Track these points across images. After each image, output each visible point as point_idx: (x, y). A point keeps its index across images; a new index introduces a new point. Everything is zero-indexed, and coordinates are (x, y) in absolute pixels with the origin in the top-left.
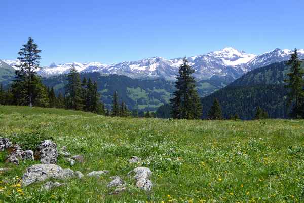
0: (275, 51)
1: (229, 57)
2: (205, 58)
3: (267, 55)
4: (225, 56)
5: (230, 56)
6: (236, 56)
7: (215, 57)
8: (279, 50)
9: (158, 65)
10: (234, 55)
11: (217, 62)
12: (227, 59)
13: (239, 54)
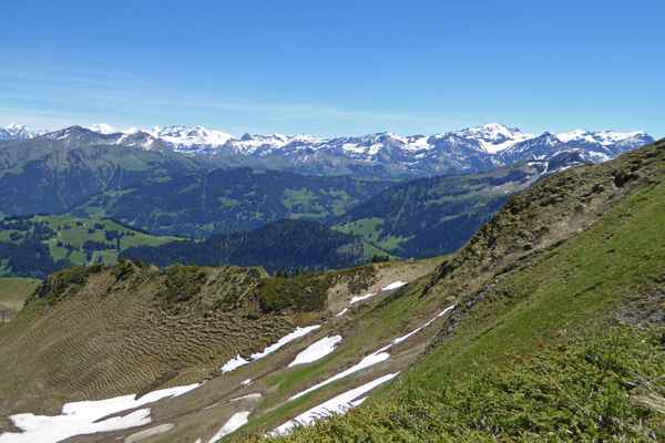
0: (543, 136)
1: (491, 137)
2: (452, 139)
3: (531, 141)
4: (486, 137)
5: (494, 136)
6: (503, 136)
7: (468, 137)
8: (549, 134)
9: (381, 145)
10: (499, 134)
11: (469, 146)
12: (488, 140)
13: (507, 133)
